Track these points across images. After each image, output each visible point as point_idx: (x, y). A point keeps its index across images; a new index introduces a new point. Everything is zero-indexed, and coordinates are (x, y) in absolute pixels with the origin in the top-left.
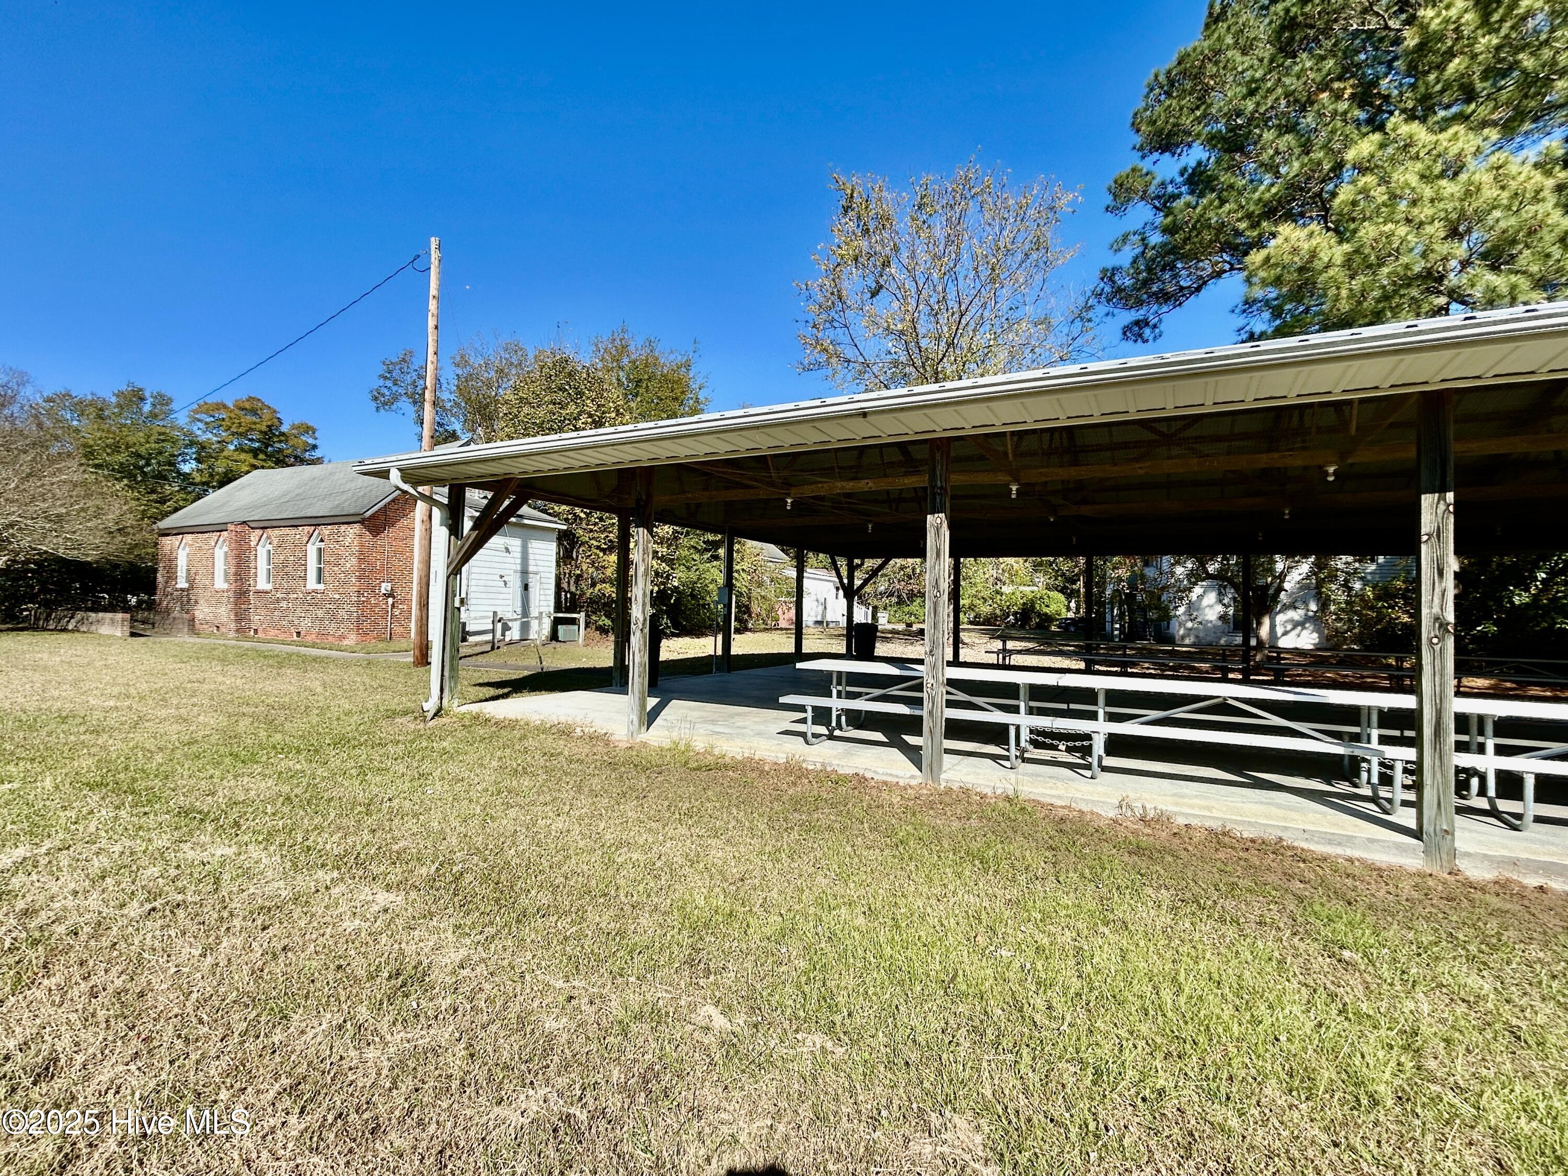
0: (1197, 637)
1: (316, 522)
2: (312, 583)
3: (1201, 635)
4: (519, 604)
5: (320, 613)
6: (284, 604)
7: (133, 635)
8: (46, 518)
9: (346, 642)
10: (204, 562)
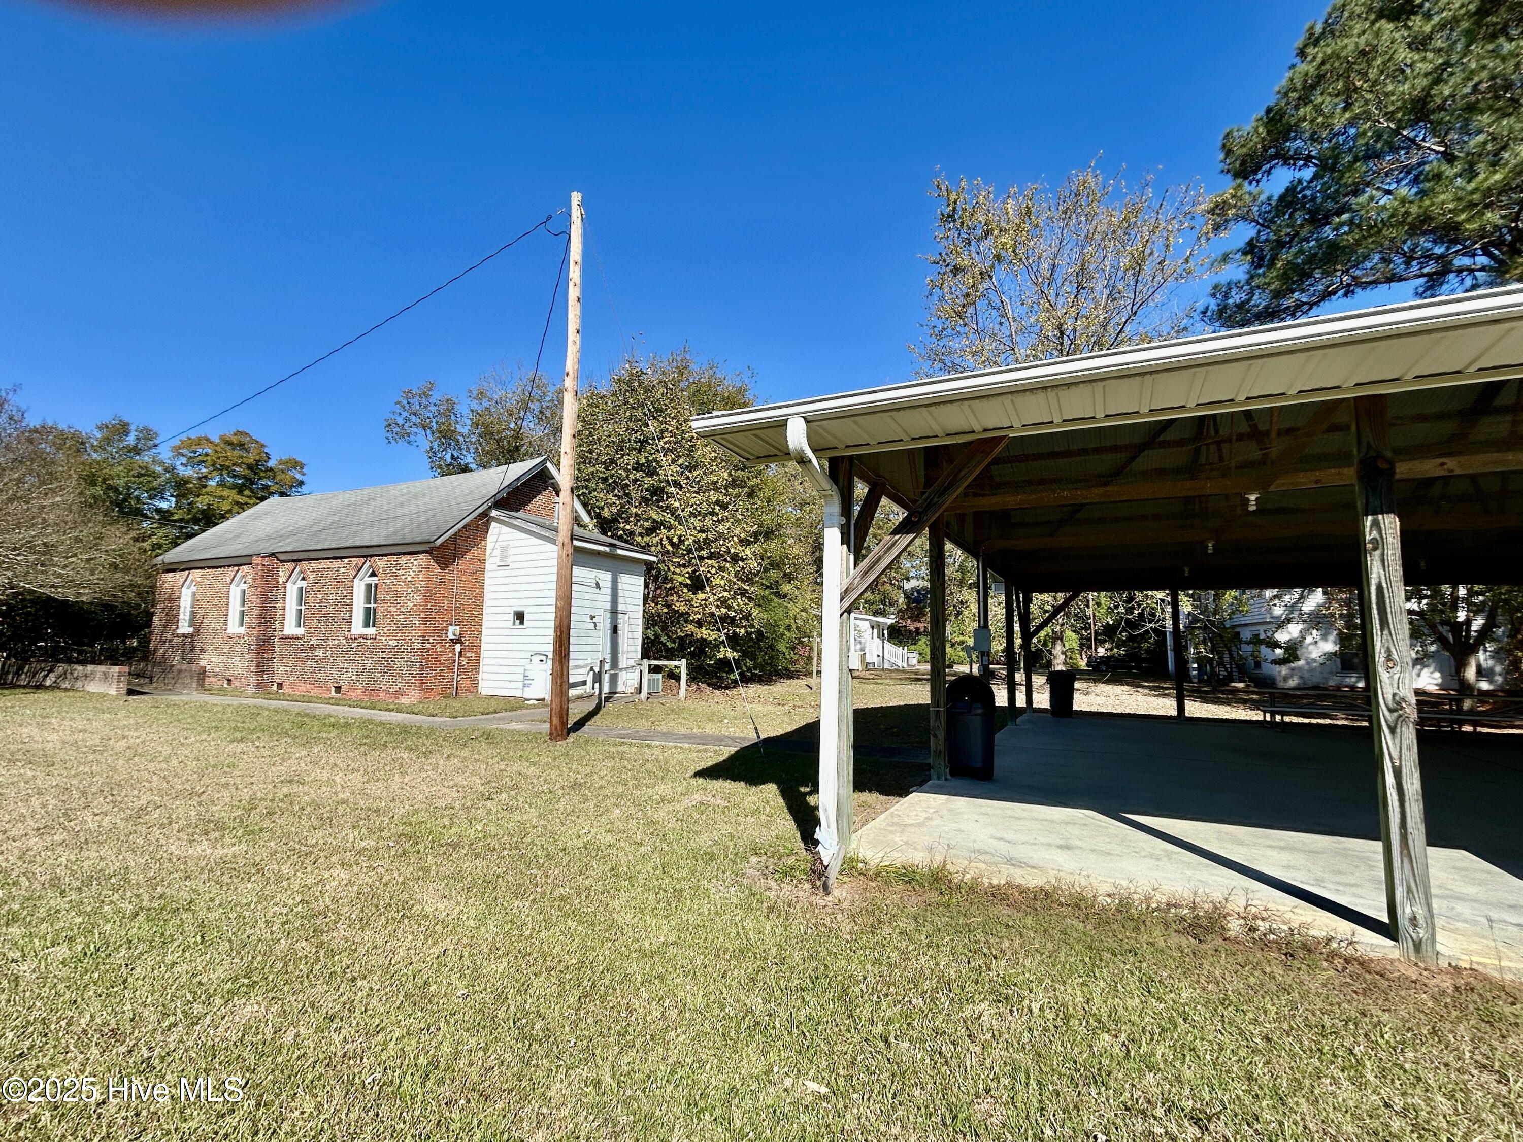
0: (1301, 678)
1: (367, 552)
2: (357, 627)
3: (1306, 675)
4: (608, 650)
5: (369, 664)
6: (320, 653)
7: (131, 692)
8: (30, 548)
9: (405, 700)
10: (216, 602)
